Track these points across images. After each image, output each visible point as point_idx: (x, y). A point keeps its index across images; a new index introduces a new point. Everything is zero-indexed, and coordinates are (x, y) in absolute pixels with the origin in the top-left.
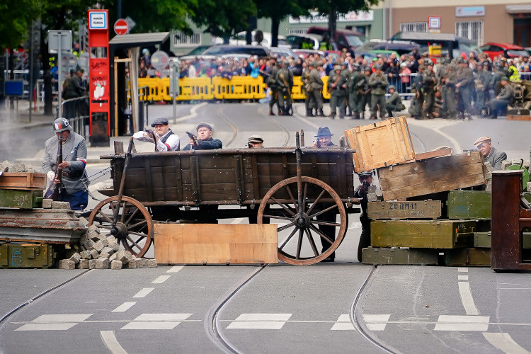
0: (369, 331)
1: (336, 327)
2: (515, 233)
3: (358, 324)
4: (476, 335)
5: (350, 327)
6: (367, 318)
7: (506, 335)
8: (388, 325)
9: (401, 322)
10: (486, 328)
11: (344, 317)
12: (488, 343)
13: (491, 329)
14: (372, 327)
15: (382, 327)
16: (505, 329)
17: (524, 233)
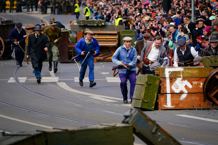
0: (20, 82)
1: (9, 81)
2: (67, 50)
3: (16, 80)
4: (55, 83)
5: (14, 81)
6: (19, 78)
7: (64, 83)
8: (26, 81)
9: (30, 79)
10: (57, 81)
11: (12, 78)
12: (58, 86)
13: (59, 81)
14: (21, 81)
15: (24, 81)
16: (63, 81)
17: (70, 51)
